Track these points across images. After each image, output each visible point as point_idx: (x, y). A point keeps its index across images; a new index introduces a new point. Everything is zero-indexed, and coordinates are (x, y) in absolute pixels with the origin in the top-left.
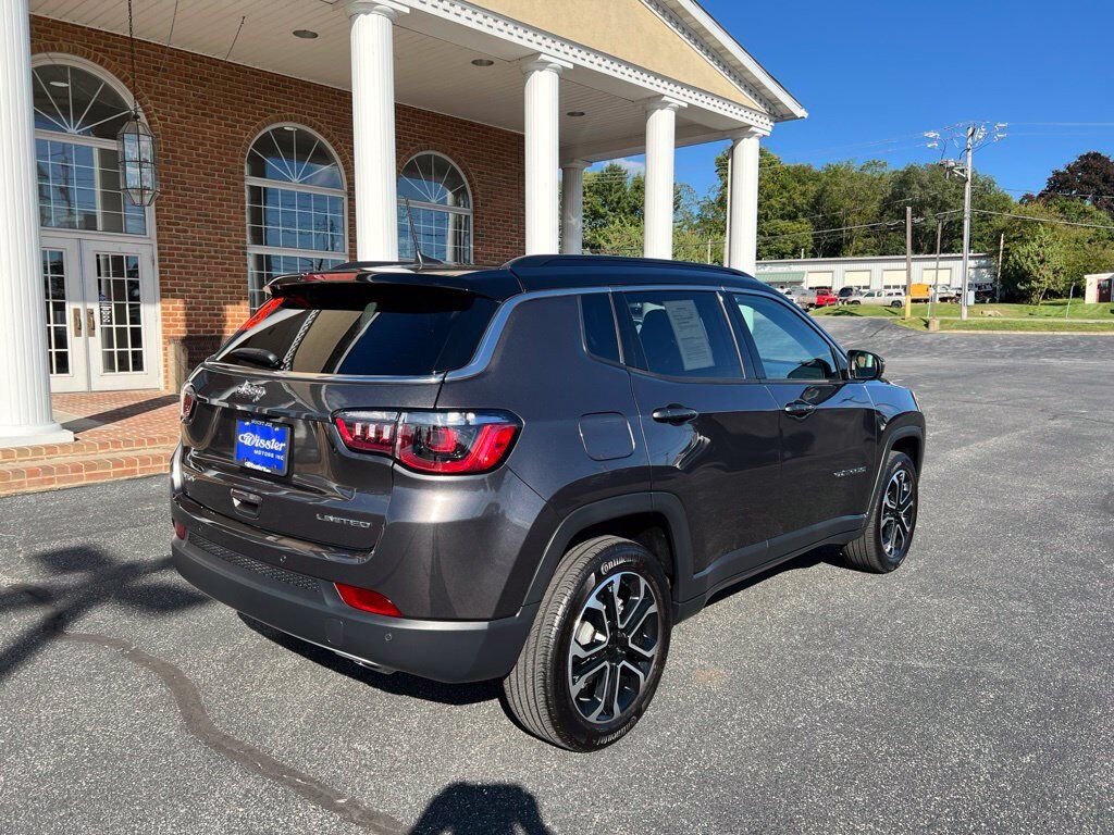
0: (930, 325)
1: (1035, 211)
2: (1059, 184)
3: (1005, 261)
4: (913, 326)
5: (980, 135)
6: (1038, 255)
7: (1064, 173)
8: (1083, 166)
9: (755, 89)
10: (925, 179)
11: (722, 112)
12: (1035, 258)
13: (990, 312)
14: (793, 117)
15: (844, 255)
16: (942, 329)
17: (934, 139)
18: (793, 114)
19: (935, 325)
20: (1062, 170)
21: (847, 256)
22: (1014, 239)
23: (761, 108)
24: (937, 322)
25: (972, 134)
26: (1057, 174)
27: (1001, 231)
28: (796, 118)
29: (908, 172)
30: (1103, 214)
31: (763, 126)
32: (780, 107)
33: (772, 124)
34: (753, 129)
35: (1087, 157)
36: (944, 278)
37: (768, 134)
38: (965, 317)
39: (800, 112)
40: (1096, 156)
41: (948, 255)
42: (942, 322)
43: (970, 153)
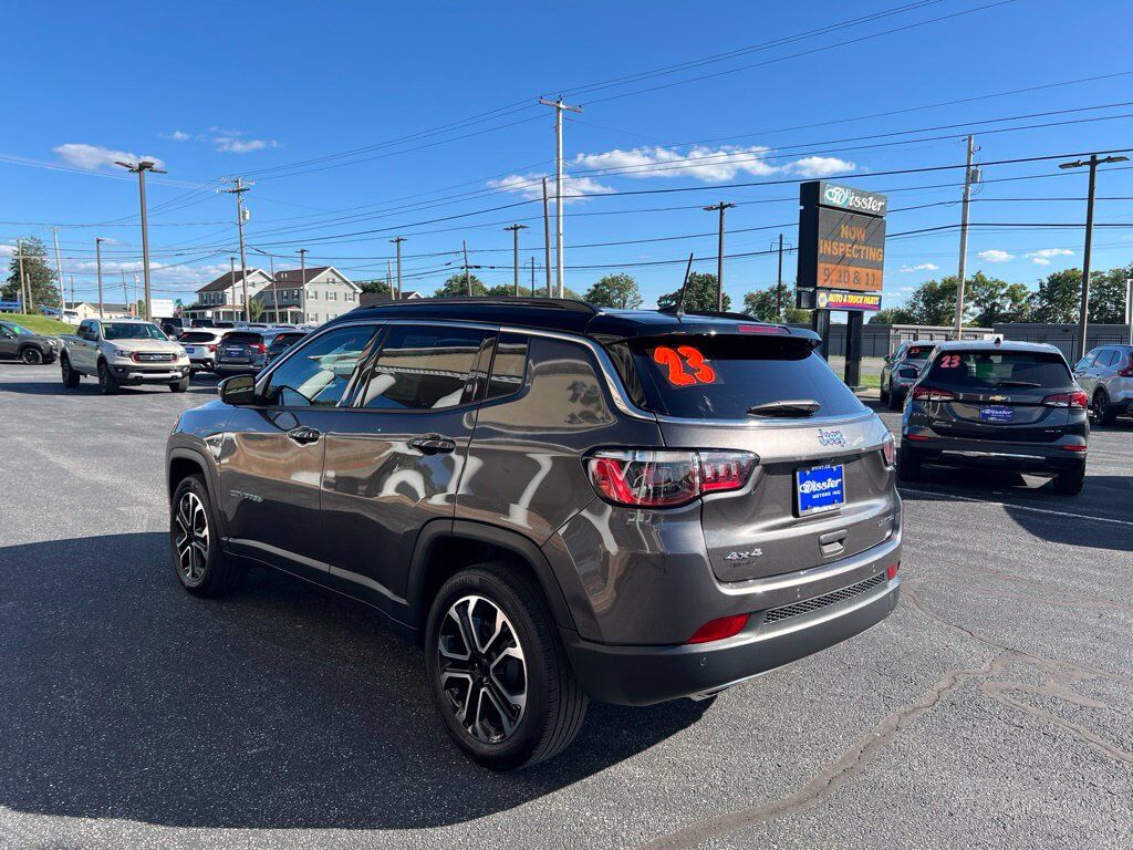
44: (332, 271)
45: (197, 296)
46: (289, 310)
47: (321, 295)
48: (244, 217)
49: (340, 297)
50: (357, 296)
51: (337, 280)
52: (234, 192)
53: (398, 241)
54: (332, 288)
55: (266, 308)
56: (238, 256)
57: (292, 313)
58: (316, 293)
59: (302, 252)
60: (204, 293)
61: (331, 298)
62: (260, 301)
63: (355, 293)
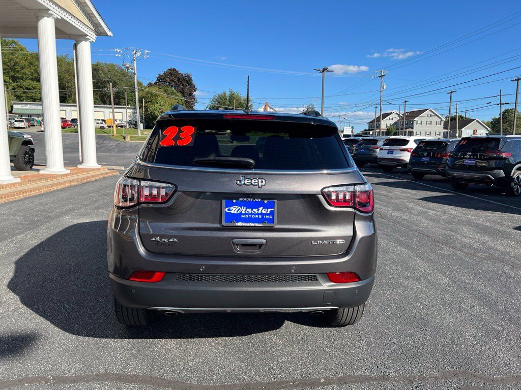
0: (126, 138)
1: (154, 90)
2: (161, 79)
3: (146, 111)
4: (118, 139)
5: (138, 54)
6: (160, 109)
7: (162, 76)
8: (170, 73)
9: (90, 16)
10: (106, 70)
11: (75, 25)
12: (159, 111)
13: (146, 133)
14: (106, 35)
15: (68, 103)
16: (131, 140)
17: (119, 53)
18: (106, 33)
19: (128, 139)
20: (162, 74)
21: (69, 103)
22: (149, 102)
23: (91, 27)
24: (129, 137)
25: (135, 53)
26: (160, 75)
27: (143, 98)
28: (108, 35)
29: (97, 65)
30: (179, 94)
31: (92, 36)
32: (99, 28)
33: (96, 36)
34: (88, 37)
35: (170, 70)
36: (118, 116)
37: (94, 41)
38: (140, 135)
39: (109, 33)
40: (174, 70)
41: (118, 106)
42: (131, 137)
43: (135, 62)
44: (431, 110)
45: (368, 125)
46: (407, 130)
47: (424, 123)
48: (383, 88)
49: (434, 123)
50: (443, 123)
51: (433, 114)
52: (380, 77)
53: (451, 93)
54: (429, 119)
55: (397, 129)
56: (379, 106)
57: (408, 131)
58: (421, 122)
59: (405, 102)
60: (371, 124)
61: (429, 124)
62: (395, 126)
63: (441, 121)
